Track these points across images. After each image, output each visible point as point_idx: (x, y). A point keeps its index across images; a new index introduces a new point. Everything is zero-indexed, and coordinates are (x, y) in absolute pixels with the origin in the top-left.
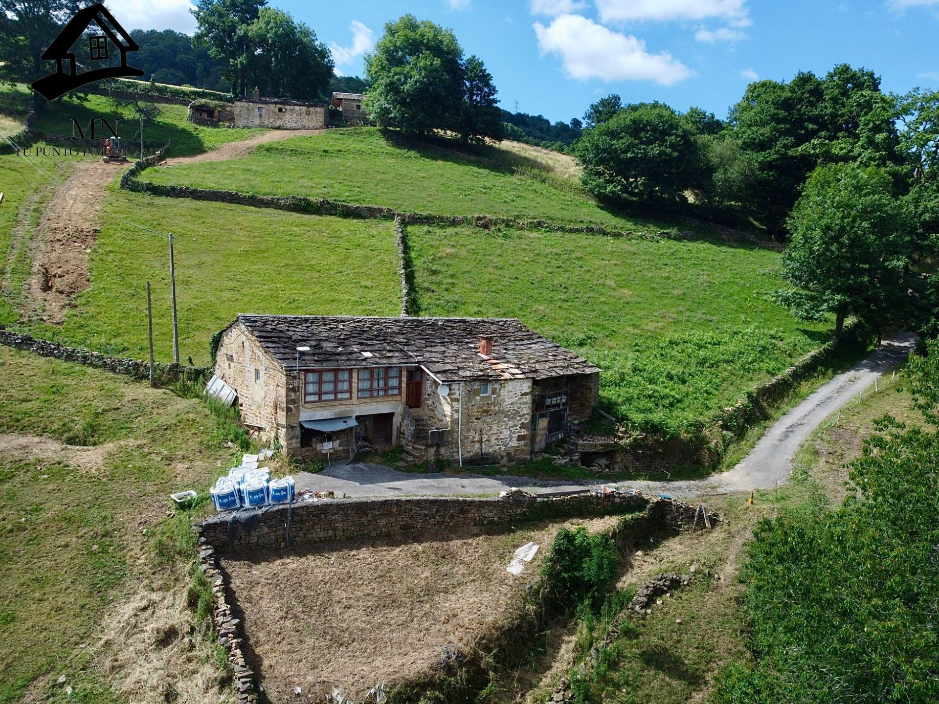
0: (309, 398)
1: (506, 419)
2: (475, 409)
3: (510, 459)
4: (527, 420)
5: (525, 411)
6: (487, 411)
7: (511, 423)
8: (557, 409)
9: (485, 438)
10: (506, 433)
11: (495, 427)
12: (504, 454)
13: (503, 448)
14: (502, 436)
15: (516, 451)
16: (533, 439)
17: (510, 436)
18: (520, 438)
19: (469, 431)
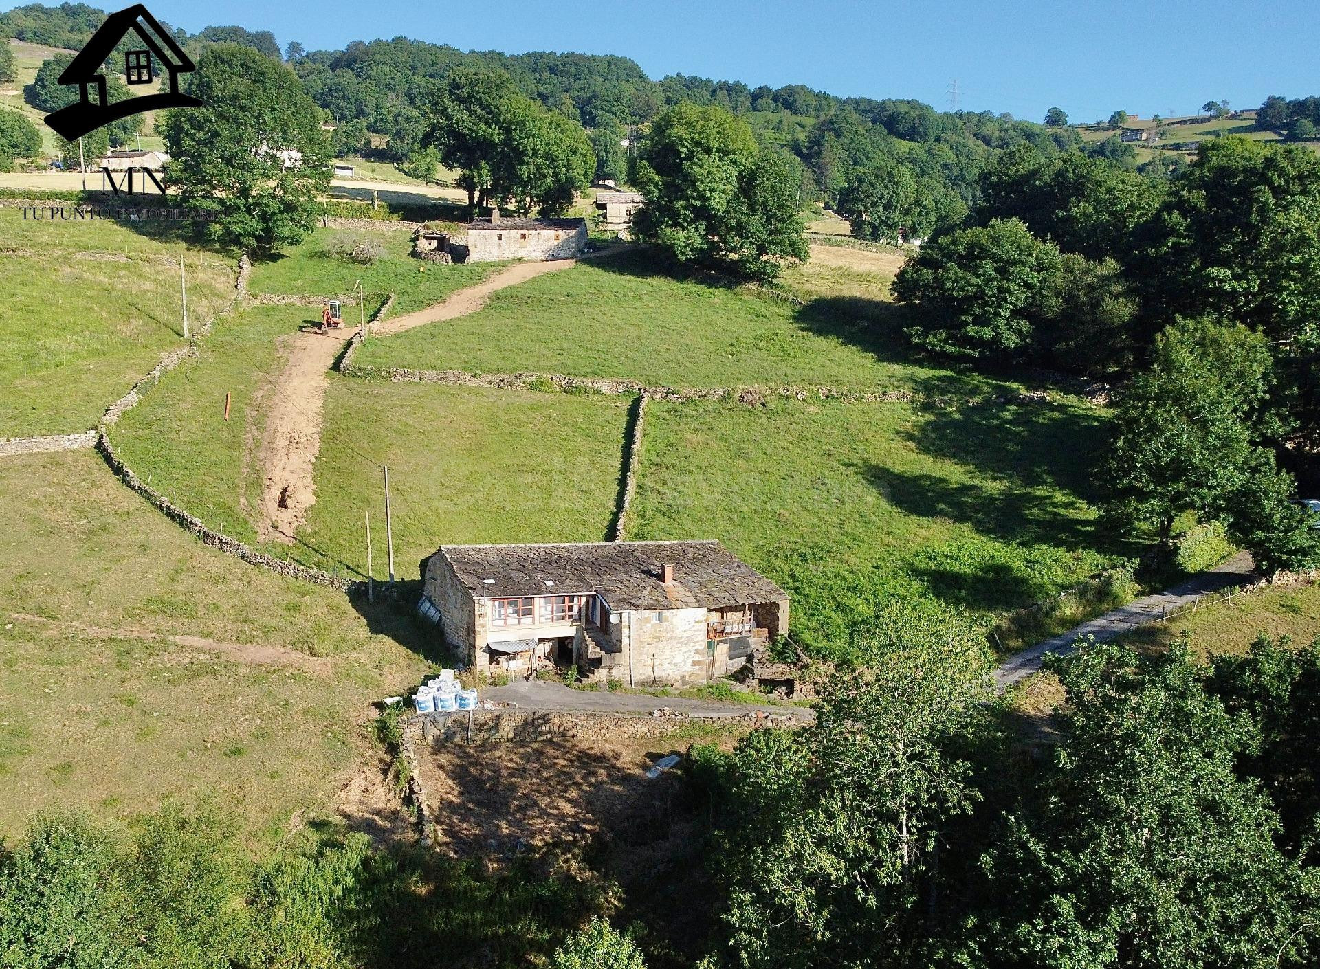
0: (495, 623)
1: (679, 645)
2: (646, 635)
3: (684, 683)
4: (703, 645)
5: (699, 638)
6: (659, 638)
7: (684, 649)
8: (739, 636)
9: (657, 662)
10: (679, 658)
11: (667, 652)
12: (678, 678)
13: (677, 672)
14: (675, 661)
15: (690, 676)
16: (712, 665)
17: (684, 661)
18: (695, 663)
19: (641, 654)
